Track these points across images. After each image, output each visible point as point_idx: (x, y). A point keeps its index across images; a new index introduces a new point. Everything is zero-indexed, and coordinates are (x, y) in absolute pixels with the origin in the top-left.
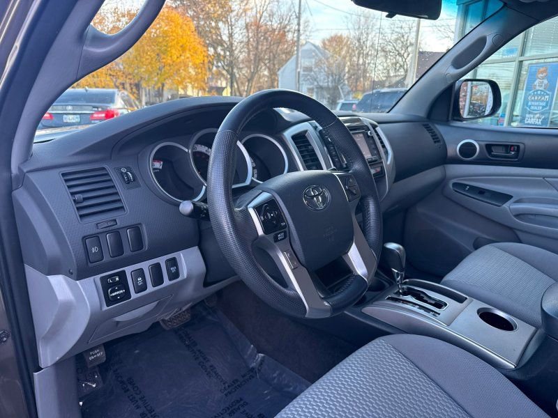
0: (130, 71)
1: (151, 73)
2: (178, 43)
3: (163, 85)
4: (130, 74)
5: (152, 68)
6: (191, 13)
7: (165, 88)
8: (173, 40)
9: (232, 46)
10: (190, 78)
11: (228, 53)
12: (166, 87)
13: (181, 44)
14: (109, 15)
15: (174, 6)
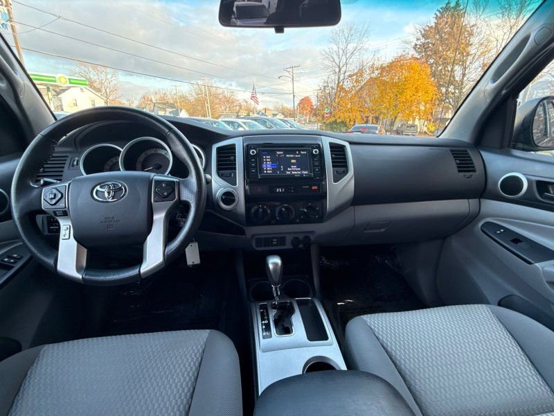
0: (374, 107)
1: (388, 109)
2: (413, 86)
3: (396, 118)
4: (373, 110)
5: (390, 105)
6: (432, 61)
7: (397, 120)
8: (410, 83)
9: (462, 84)
10: (419, 112)
11: (457, 91)
12: (398, 118)
13: (416, 86)
14: (367, 69)
15: (419, 57)
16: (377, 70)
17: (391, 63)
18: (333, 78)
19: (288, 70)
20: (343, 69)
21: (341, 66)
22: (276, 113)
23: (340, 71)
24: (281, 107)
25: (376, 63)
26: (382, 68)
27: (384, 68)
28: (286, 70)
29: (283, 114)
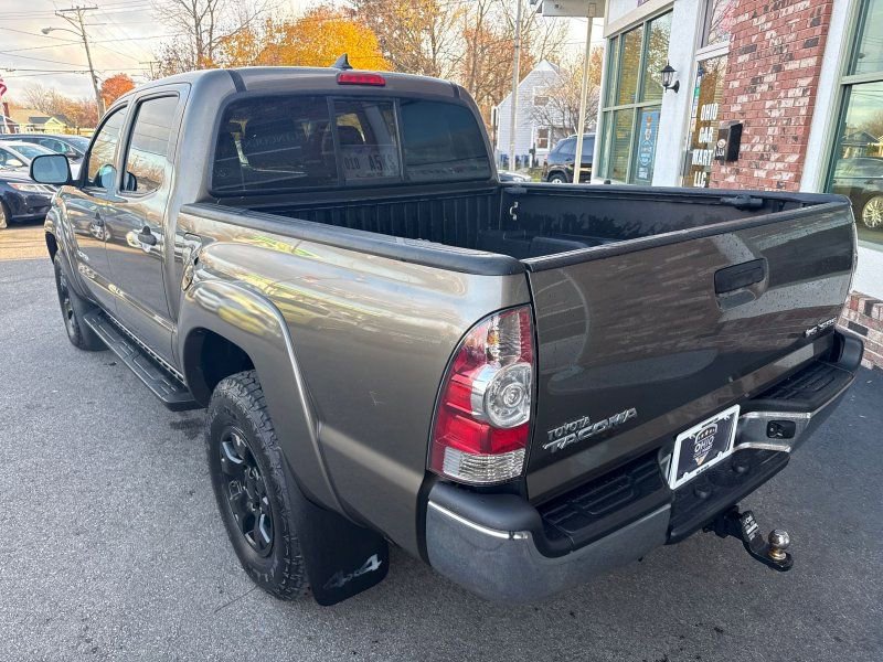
16: (279, 31)
17: (303, 21)
18: (188, 41)
19: (67, 14)
20: (206, 22)
21: (199, 14)
22: (39, 114)
23: (197, 25)
24: (49, 99)
25: (274, 18)
26: (289, 30)
27: (293, 29)
28: (61, 14)
29: (61, 117)
